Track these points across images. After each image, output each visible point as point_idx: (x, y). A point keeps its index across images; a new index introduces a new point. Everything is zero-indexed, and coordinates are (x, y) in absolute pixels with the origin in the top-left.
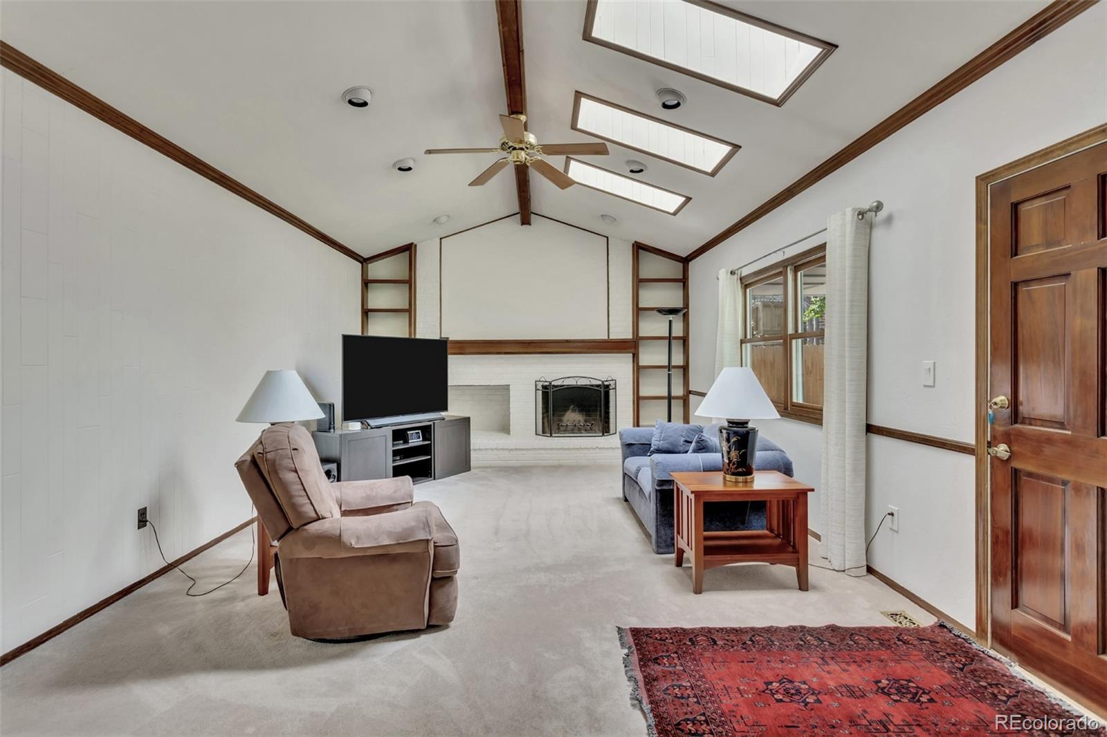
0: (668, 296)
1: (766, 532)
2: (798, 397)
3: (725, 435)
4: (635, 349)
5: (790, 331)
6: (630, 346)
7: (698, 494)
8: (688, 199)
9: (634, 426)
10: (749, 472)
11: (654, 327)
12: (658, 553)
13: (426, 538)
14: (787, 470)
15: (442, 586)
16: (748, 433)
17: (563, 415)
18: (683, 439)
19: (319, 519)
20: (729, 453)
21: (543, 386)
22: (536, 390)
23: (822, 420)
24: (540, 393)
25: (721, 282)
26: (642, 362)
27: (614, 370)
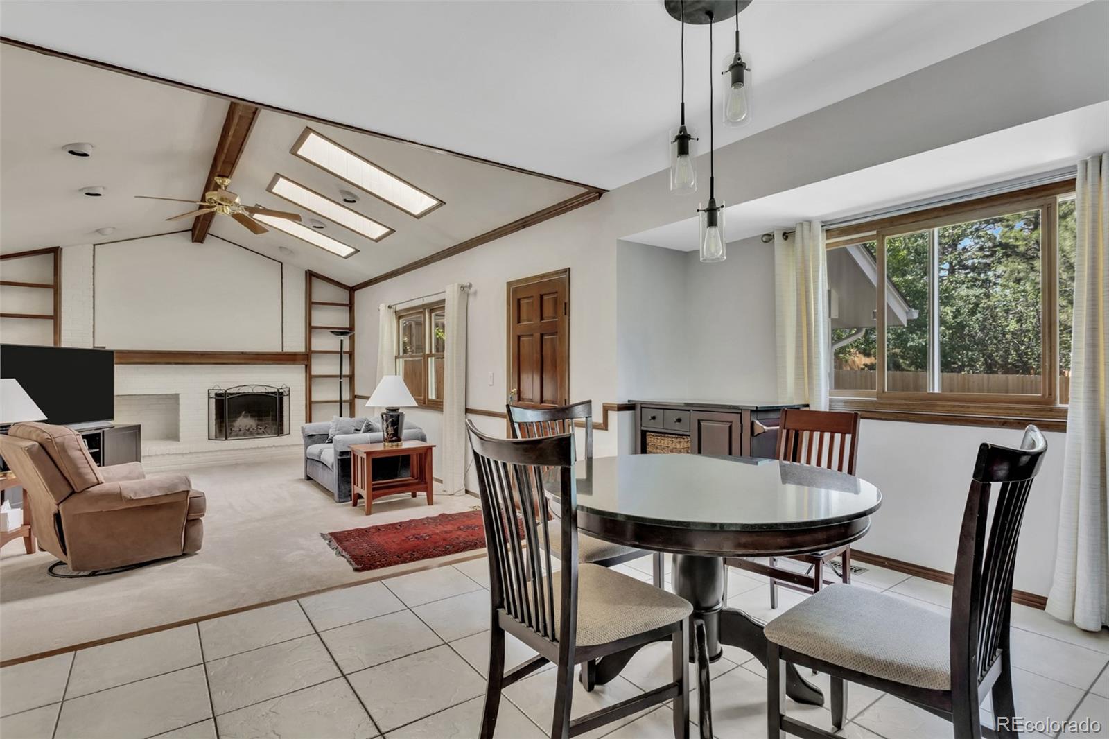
0: (338, 318)
1: (410, 478)
2: (432, 395)
3: (385, 418)
4: (308, 361)
5: (427, 352)
6: (304, 359)
7: (368, 454)
8: (357, 251)
9: (306, 422)
10: (399, 440)
11: (324, 342)
12: (340, 502)
13: (186, 489)
14: (423, 439)
15: (194, 525)
16: (399, 415)
17: (234, 421)
18: (354, 428)
19: (98, 484)
20: (387, 429)
21: (216, 394)
22: (209, 397)
23: (442, 408)
24: (213, 401)
25: (381, 313)
26: (314, 372)
27: (289, 379)
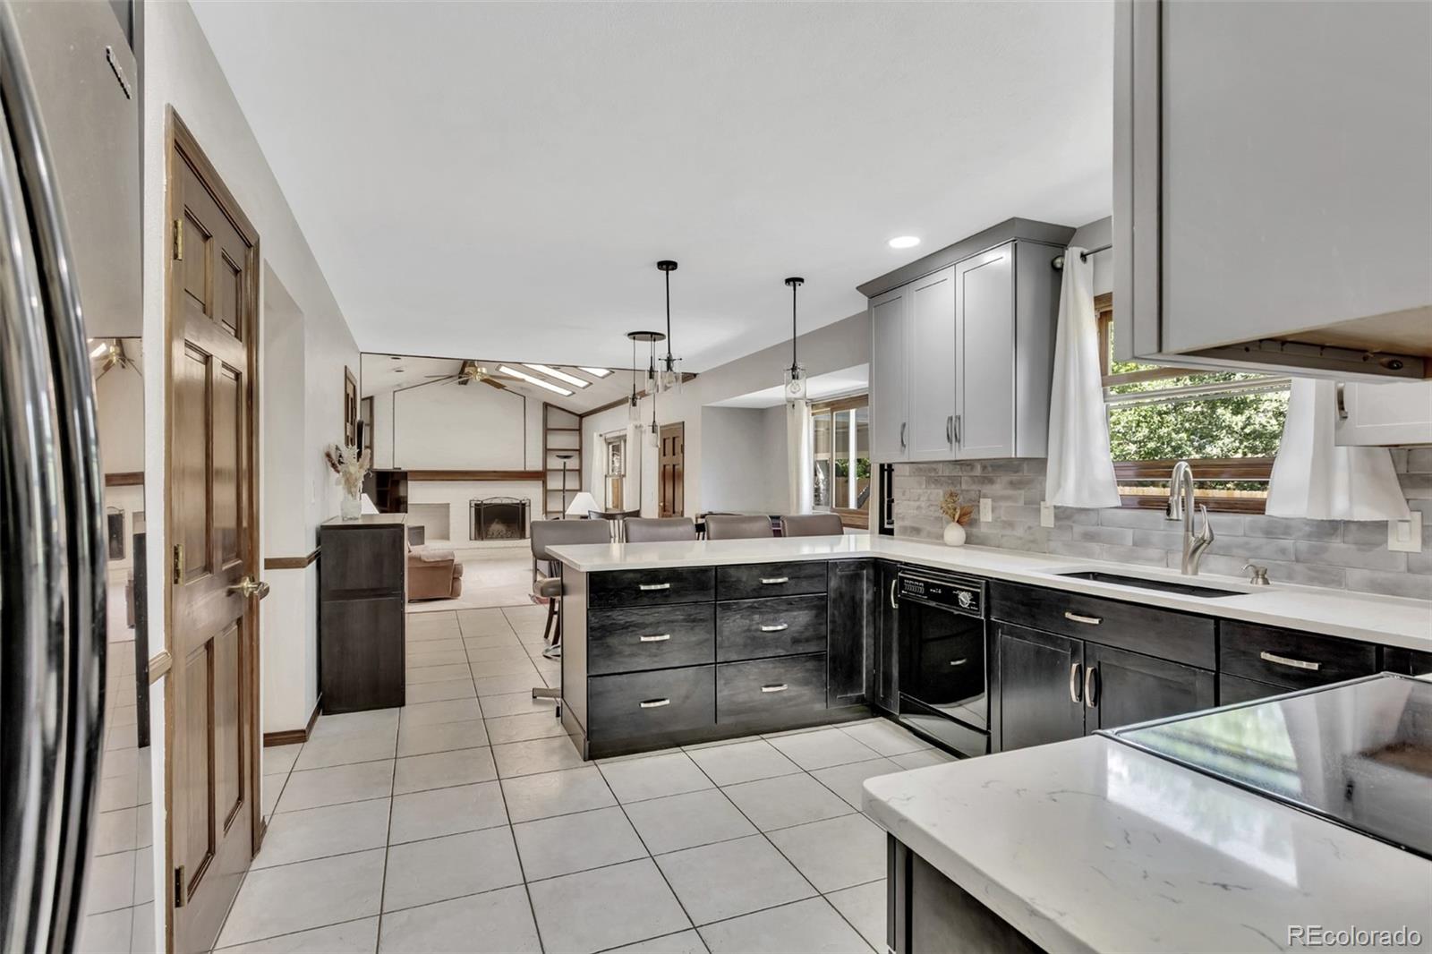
0: (569, 441)
4: (544, 477)
6: (540, 476)
8: (573, 394)
11: (555, 463)
13: (452, 559)
15: (456, 581)
17: (489, 526)
21: (476, 505)
22: (471, 507)
24: (473, 509)
26: (549, 488)
27: (528, 493)
